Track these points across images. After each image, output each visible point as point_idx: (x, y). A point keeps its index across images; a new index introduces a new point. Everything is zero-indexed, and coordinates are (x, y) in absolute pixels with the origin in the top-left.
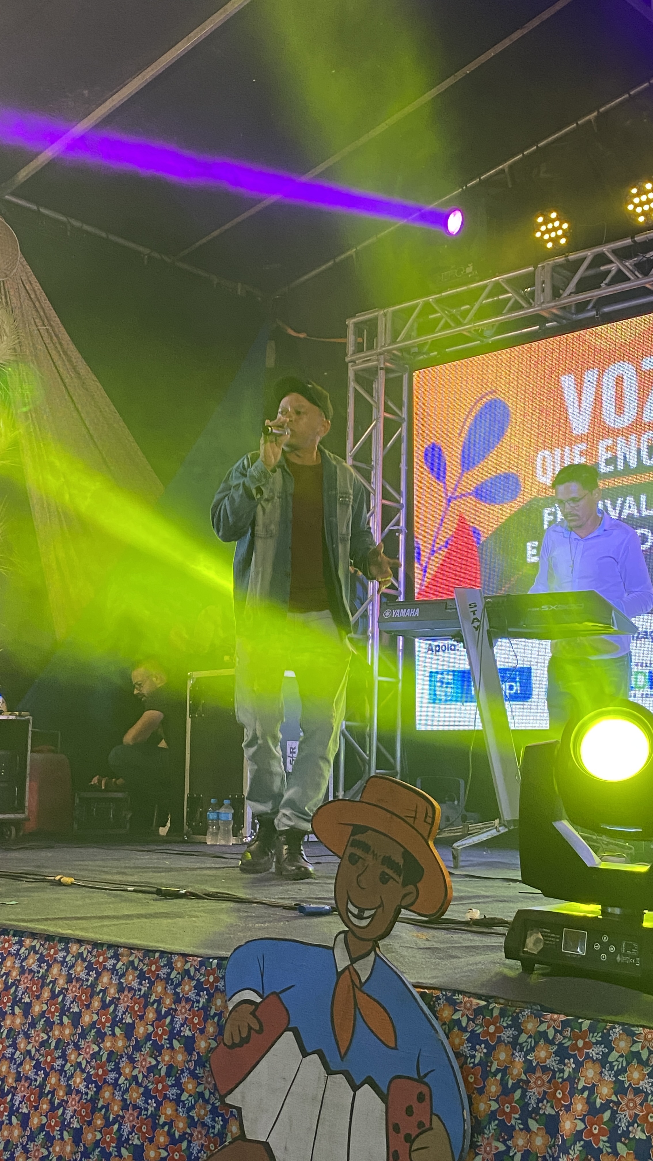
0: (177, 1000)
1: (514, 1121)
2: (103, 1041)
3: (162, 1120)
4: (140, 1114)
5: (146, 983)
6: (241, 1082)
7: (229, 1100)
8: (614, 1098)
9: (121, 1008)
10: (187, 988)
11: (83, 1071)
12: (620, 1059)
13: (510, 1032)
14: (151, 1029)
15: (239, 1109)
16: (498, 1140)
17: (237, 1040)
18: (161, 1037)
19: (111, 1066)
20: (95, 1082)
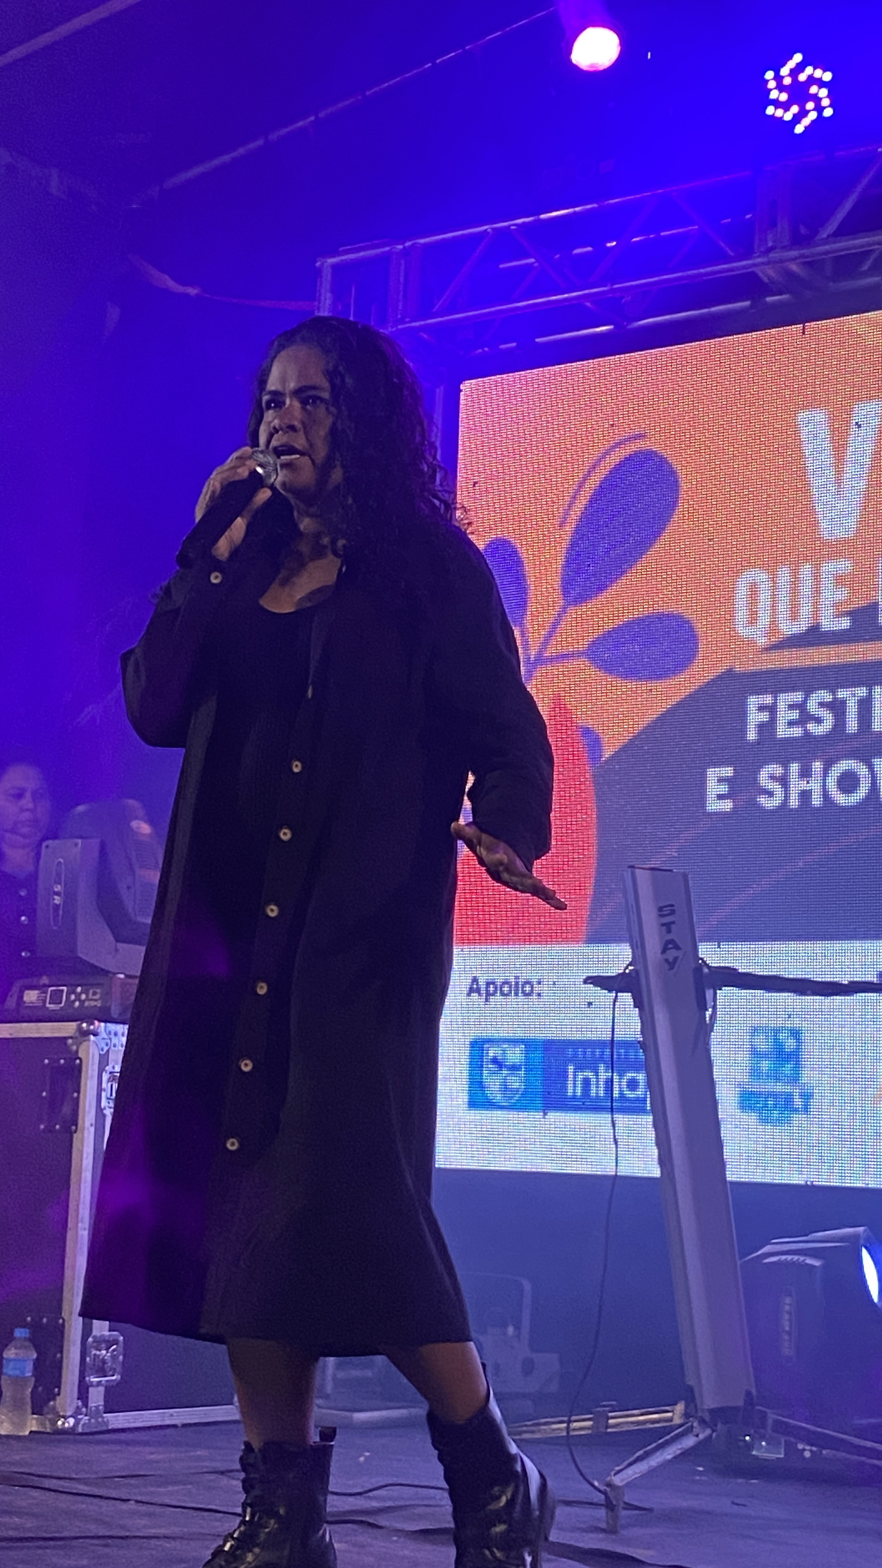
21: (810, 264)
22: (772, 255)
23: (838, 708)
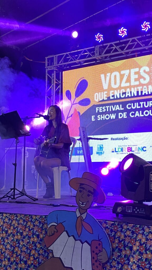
0: (34, 226)
1: (122, 248)
2: (14, 237)
3: (32, 254)
4: (26, 253)
5: (25, 222)
6: (52, 244)
7: (49, 248)
8: (146, 242)
9: (19, 228)
10: (37, 223)
11: (9, 244)
12: (147, 233)
13: (120, 229)
14: (27, 233)
15: (52, 251)
16: (118, 253)
17: (51, 234)
18: (30, 235)
19: (17, 242)
20: (13, 246)
21: (102, 57)
22: (97, 57)
23: (106, 108)
